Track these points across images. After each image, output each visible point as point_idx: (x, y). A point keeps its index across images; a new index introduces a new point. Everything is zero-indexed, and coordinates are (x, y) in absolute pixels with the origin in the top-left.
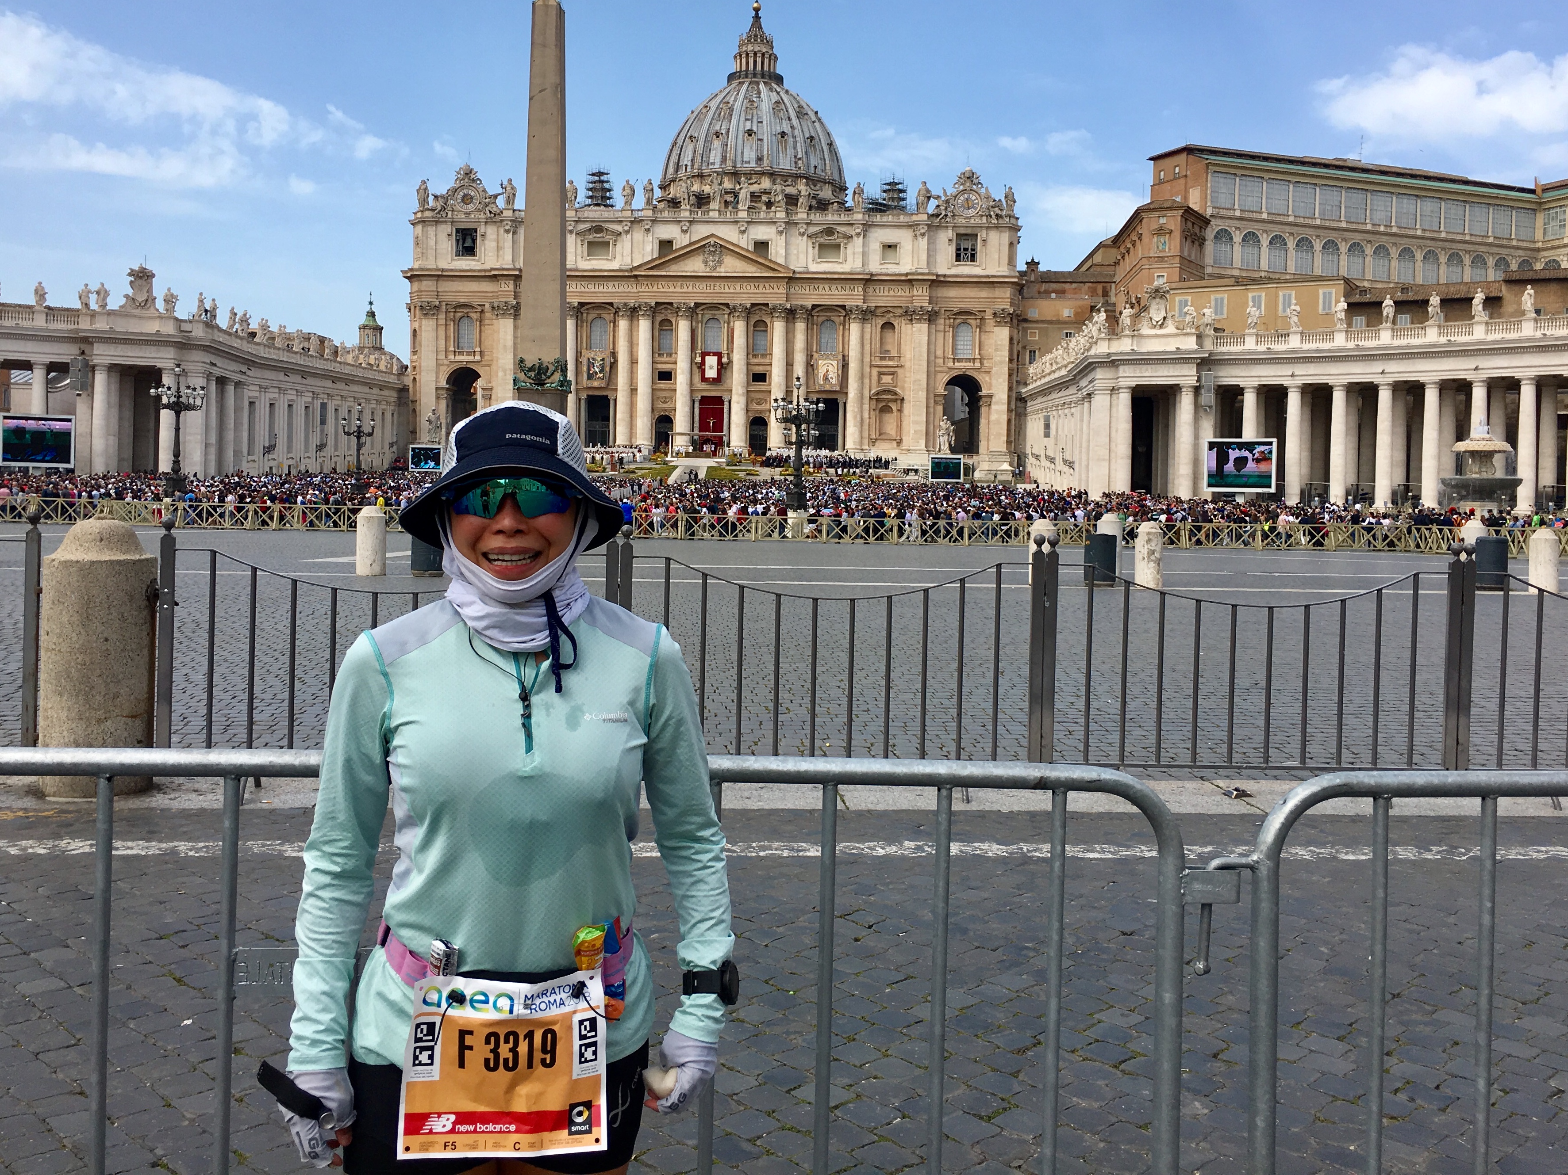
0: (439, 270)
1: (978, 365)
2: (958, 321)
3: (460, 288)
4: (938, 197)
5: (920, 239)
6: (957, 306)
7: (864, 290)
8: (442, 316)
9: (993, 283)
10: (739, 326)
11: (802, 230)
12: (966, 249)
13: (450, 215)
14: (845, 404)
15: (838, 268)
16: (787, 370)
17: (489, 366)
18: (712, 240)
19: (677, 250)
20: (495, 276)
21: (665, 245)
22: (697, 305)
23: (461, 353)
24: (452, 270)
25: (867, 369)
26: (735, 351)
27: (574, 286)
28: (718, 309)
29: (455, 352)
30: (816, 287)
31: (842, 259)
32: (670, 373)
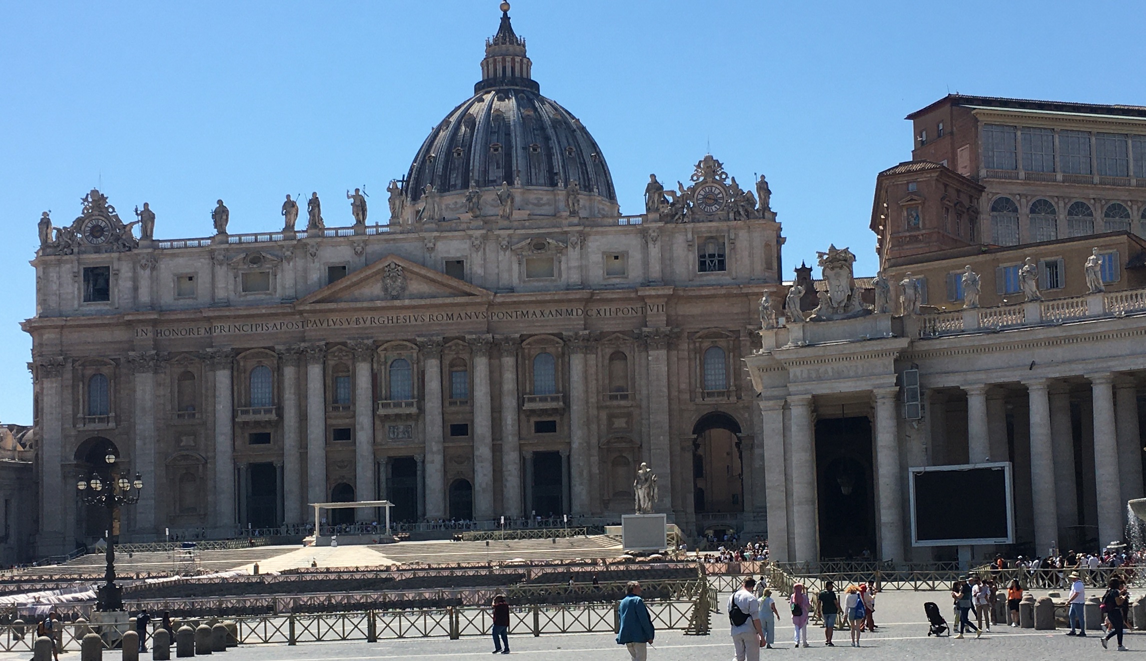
0: (64, 319)
1: (733, 399)
2: (706, 345)
3: (90, 340)
4: (673, 193)
5: (651, 245)
6: (703, 326)
7: (586, 313)
8: (68, 375)
9: (747, 295)
10: (432, 368)
11: (504, 244)
12: (712, 256)
14: (569, 457)
16: (493, 419)
17: (125, 434)
18: (392, 262)
19: (349, 277)
20: (129, 323)
21: (336, 272)
22: (378, 343)
23: (92, 420)
24: (79, 318)
25: (593, 412)
26: (427, 398)
27: (227, 329)
28: (406, 346)
29: (84, 418)
30: (525, 312)
31: (556, 276)
32: (349, 429)
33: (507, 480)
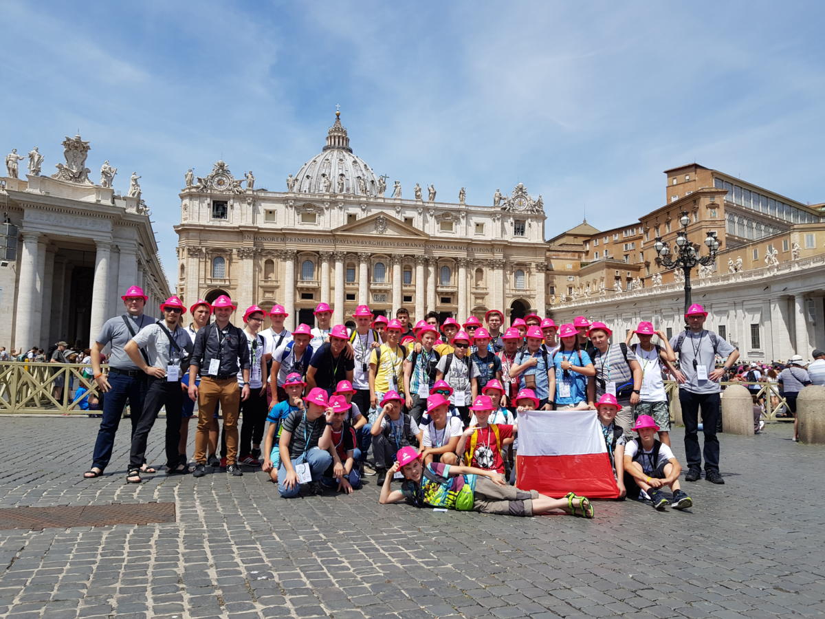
1: (528, 293)
2: (518, 269)
3: (216, 239)
4: (505, 199)
5: (496, 221)
6: (516, 260)
7: (468, 249)
8: (203, 256)
9: (536, 248)
10: (397, 269)
11: (432, 213)
12: (518, 229)
13: (209, 191)
15: (452, 236)
16: (424, 295)
17: (235, 289)
18: (381, 216)
19: (359, 221)
20: (241, 232)
21: (351, 217)
22: (372, 254)
23: (215, 280)
24: (210, 227)
26: (394, 283)
27: (294, 240)
28: (383, 257)
29: (211, 279)
30: (440, 246)
31: (453, 231)
32: (354, 295)
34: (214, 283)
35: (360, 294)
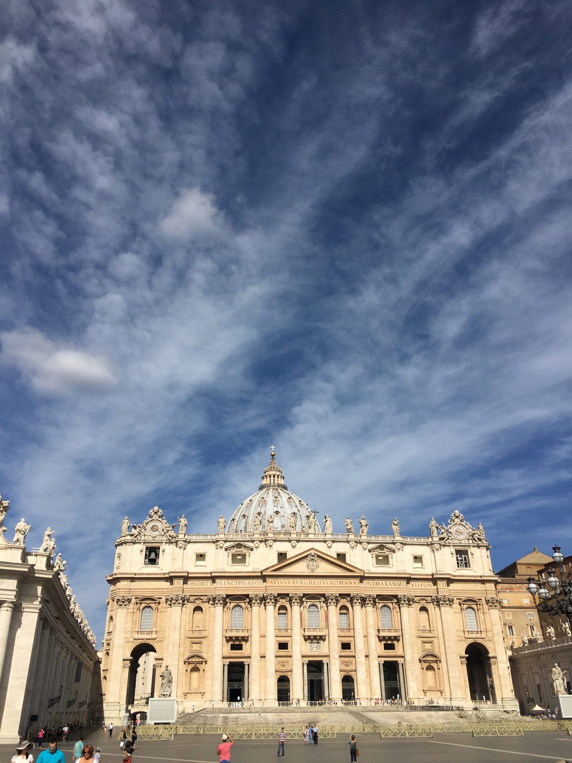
0: (133, 574)
1: (484, 635)
2: (465, 606)
3: (146, 587)
5: (436, 552)
6: (464, 596)
7: (407, 585)
8: (131, 606)
10: (333, 610)
11: (365, 547)
12: (462, 560)
13: (143, 538)
14: (403, 665)
15: (389, 570)
16: (364, 641)
17: (161, 641)
18: (312, 552)
19: (290, 559)
20: (170, 577)
21: (282, 556)
22: (304, 595)
23: (142, 633)
24: (142, 574)
25: (415, 639)
26: (330, 627)
27: (223, 584)
28: (316, 598)
29: (138, 632)
30: (377, 583)
31: (390, 565)
32: (287, 644)
33: (373, 677)
34: (142, 636)
35: (294, 642)
